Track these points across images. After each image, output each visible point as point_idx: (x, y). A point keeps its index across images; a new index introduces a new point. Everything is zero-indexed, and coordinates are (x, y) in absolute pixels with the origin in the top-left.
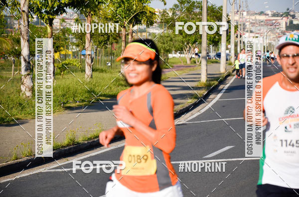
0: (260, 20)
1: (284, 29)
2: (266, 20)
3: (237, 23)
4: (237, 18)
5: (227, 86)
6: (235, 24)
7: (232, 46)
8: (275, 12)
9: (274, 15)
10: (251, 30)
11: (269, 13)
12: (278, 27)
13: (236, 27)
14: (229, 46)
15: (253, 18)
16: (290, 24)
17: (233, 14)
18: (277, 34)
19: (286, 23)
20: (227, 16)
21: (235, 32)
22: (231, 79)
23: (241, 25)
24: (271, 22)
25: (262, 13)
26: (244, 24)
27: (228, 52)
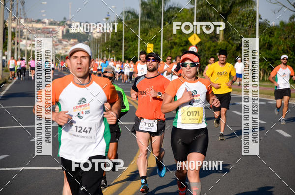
0: (37, 28)
1: (61, 37)
2: (44, 28)
3: (14, 29)
4: (14, 24)
5: (4, 93)
6: (12, 30)
7: (9, 53)
8: (52, 20)
9: (51, 23)
10: (28, 37)
11: (47, 21)
12: (55, 35)
13: (13, 34)
14: (6, 53)
15: (30, 25)
16: (66, 33)
17: (10, 21)
18: (54, 42)
19: (63, 32)
20: (4, 23)
21: (12, 39)
22: (7, 87)
23: (18, 32)
24: (48, 30)
25: (39, 21)
26: (21, 32)
27: (4, 58)
